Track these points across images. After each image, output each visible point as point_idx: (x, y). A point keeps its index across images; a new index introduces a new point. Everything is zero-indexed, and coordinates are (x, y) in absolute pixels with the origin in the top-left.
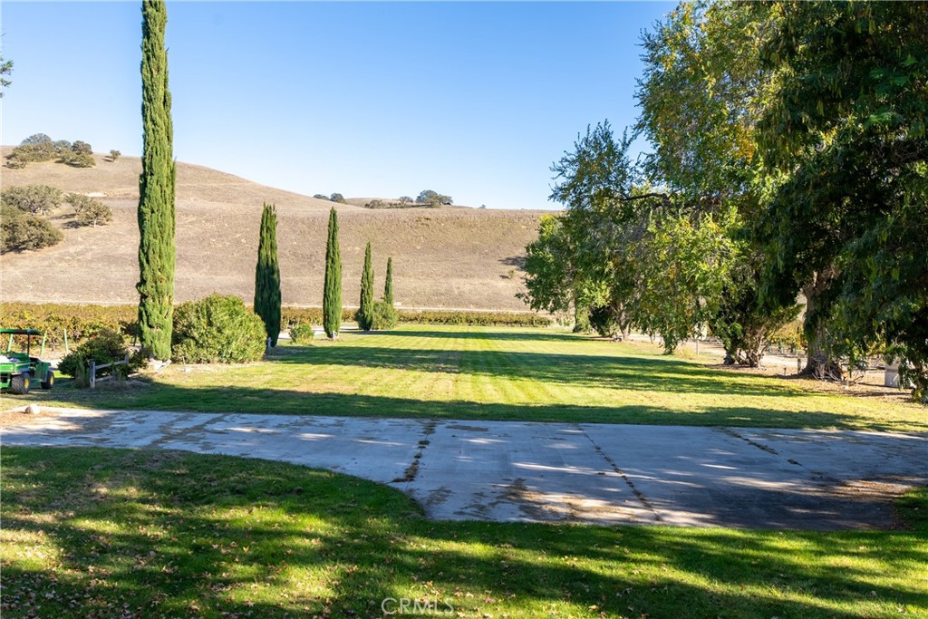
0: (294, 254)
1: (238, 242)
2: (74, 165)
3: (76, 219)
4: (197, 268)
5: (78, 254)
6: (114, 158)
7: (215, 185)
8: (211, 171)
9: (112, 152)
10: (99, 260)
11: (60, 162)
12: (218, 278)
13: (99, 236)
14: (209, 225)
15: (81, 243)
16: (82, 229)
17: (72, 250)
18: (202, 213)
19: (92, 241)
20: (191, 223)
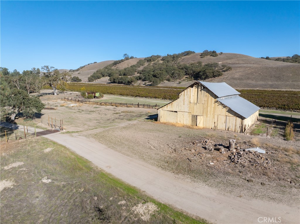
0: (274, 76)
1: (260, 74)
2: (214, 56)
3: (224, 70)
4: (252, 80)
5: (227, 77)
6: (222, 54)
7: (245, 59)
8: (243, 55)
9: (221, 52)
10: (232, 79)
11: (211, 56)
12: (258, 83)
13: (230, 74)
14: (252, 70)
15: (227, 75)
16: (226, 72)
17: (225, 77)
18: (250, 67)
19: (229, 75)
20: (248, 70)
